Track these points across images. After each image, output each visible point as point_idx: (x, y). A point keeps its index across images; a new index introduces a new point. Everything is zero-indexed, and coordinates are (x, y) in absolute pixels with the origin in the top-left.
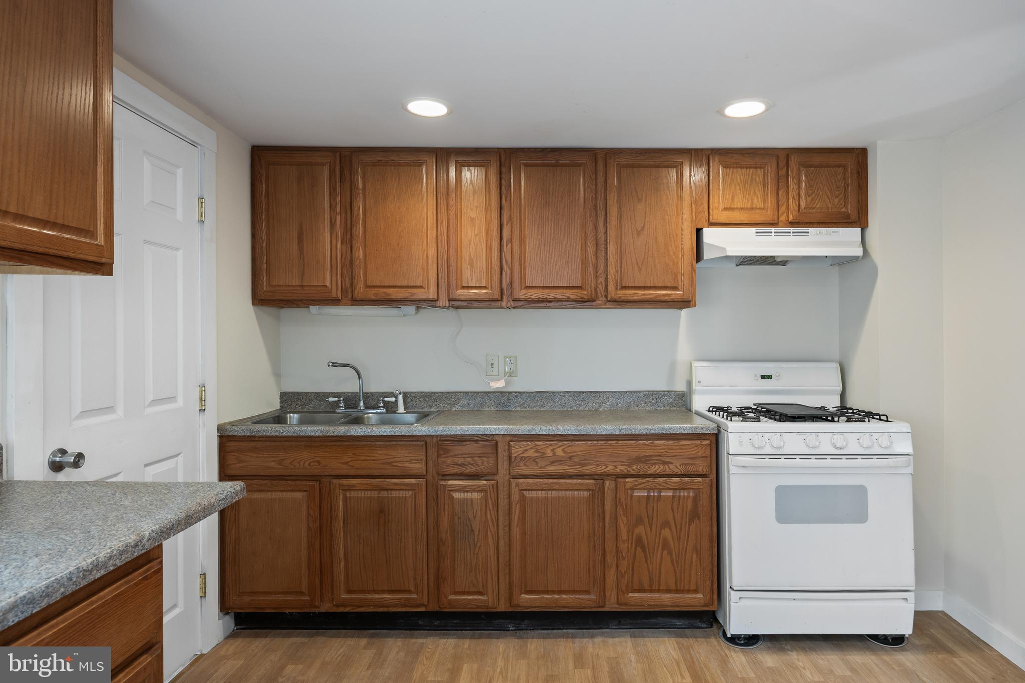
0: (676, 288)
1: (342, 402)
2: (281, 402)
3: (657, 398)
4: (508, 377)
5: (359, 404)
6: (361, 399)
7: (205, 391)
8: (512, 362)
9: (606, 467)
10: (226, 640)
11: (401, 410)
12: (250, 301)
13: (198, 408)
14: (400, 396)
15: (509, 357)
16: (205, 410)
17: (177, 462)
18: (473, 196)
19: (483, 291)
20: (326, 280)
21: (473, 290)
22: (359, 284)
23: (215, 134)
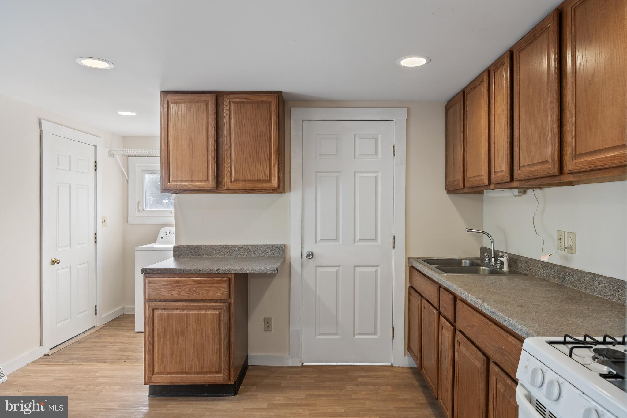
1: (487, 257)
2: (481, 253)
5: (491, 259)
7: (394, 239)
8: (572, 238)
9: (486, 346)
10: (408, 368)
11: (505, 269)
12: (445, 192)
13: (392, 247)
14: (505, 258)
15: (571, 233)
16: (394, 248)
17: (377, 269)
18: (499, 95)
19: (503, 174)
20: (459, 176)
21: (500, 175)
22: (466, 177)
23: (405, 110)
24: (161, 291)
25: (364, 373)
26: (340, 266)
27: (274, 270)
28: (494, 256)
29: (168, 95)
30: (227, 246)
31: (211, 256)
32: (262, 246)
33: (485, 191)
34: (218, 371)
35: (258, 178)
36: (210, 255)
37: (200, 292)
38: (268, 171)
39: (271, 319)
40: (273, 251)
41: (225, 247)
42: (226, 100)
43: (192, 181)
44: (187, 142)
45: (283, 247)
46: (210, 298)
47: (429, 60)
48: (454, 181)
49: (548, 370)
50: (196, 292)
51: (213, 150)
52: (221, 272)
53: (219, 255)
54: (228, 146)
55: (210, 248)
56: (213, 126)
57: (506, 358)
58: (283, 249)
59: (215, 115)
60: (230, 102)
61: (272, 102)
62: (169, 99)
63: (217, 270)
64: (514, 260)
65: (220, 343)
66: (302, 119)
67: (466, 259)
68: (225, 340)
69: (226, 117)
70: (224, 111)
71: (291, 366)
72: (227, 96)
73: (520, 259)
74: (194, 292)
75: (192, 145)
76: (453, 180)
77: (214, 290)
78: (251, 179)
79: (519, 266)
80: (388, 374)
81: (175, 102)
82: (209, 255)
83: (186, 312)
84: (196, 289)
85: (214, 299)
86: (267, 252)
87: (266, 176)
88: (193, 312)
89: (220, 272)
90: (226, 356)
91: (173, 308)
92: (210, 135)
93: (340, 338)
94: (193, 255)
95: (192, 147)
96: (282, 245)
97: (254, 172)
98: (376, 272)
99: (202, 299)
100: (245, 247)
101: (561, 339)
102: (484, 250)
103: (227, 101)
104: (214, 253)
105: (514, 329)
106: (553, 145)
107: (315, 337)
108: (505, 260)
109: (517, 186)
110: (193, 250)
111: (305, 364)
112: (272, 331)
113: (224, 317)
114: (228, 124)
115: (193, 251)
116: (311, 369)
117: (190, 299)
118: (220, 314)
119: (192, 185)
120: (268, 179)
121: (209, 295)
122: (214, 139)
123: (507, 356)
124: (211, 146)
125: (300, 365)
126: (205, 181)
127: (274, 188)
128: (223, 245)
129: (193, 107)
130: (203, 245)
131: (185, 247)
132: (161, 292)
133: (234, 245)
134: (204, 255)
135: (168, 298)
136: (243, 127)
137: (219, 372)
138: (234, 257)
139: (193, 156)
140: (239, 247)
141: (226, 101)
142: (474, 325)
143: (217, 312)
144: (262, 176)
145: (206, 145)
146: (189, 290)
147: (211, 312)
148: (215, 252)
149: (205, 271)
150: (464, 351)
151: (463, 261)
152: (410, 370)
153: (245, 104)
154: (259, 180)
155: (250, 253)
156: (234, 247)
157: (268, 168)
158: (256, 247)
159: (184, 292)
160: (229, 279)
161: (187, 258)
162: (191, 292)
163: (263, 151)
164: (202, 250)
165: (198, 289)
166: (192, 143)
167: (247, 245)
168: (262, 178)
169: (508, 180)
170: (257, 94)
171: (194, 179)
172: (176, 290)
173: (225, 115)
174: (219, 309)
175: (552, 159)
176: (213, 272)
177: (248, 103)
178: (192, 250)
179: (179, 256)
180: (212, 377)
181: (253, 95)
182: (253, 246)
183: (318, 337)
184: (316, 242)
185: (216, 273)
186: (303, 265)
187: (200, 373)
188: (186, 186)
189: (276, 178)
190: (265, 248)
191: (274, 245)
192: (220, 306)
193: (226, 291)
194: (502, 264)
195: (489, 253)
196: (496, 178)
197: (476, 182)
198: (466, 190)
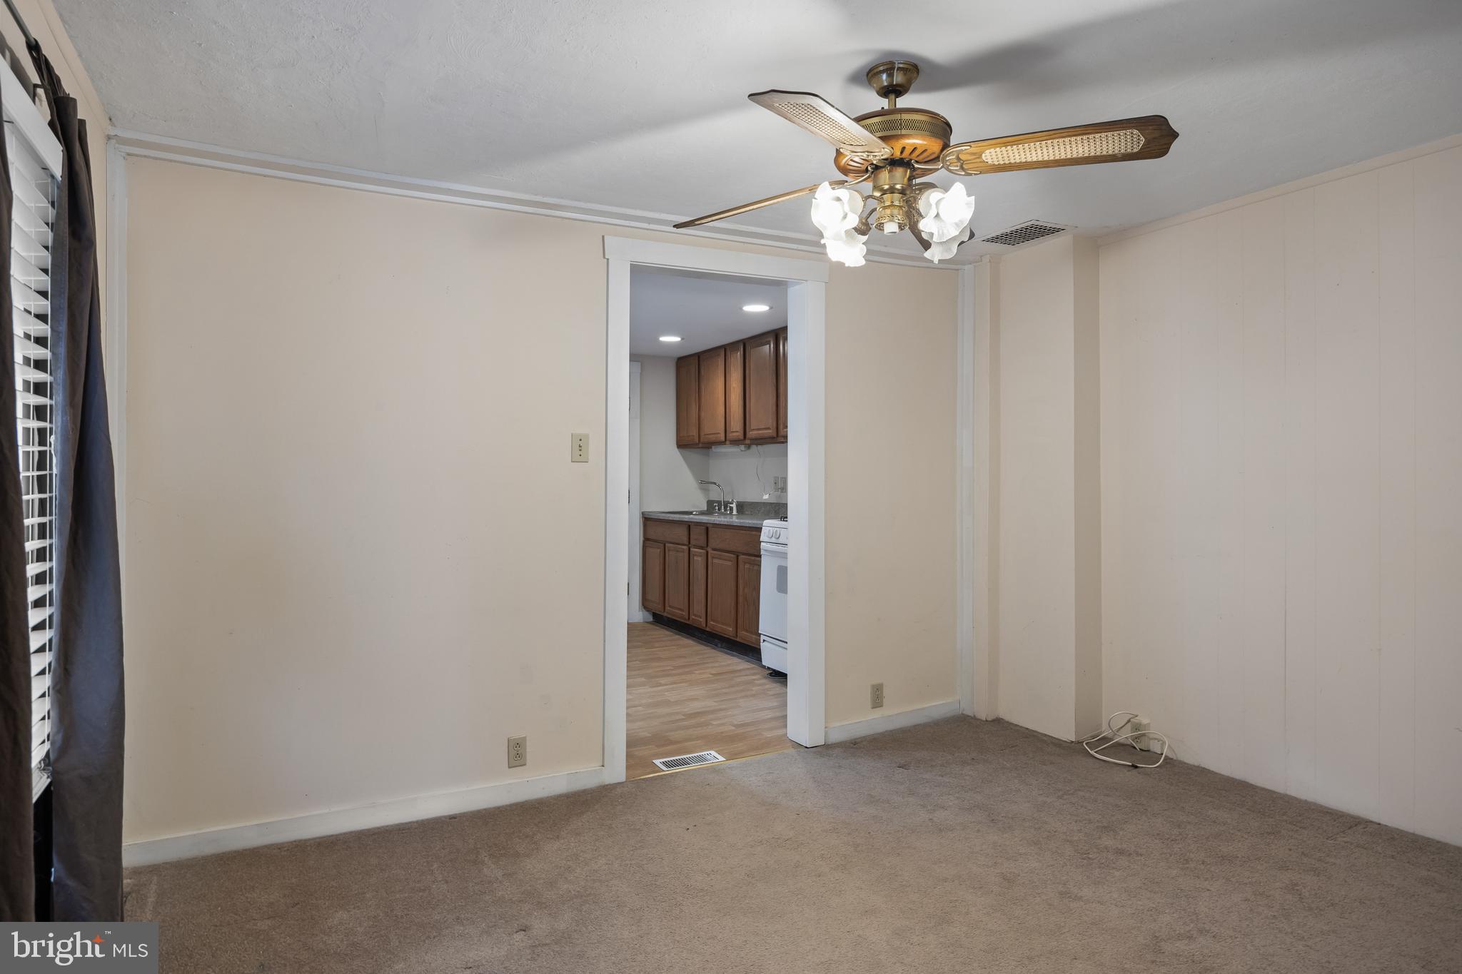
1: (717, 504)
2: (707, 506)
5: (722, 505)
8: (783, 482)
10: (645, 621)
11: (735, 512)
12: (674, 447)
14: (734, 504)
15: (783, 478)
18: (734, 372)
19: (737, 434)
20: (694, 432)
21: (734, 434)
22: (702, 434)
23: (640, 364)
28: (724, 503)
33: (713, 447)
48: (687, 437)
64: (740, 504)
67: (698, 509)
73: (746, 504)
76: (686, 435)
79: (745, 510)
102: (710, 503)
108: (734, 506)
142: (726, 539)
150: (717, 561)
151: (695, 510)
152: (646, 623)
169: (742, 438)
175: (773, 427)
194: (731, 509)
195: (719, 503)
196: (731, 436)
197: (712, 438)
198: (700, 445)
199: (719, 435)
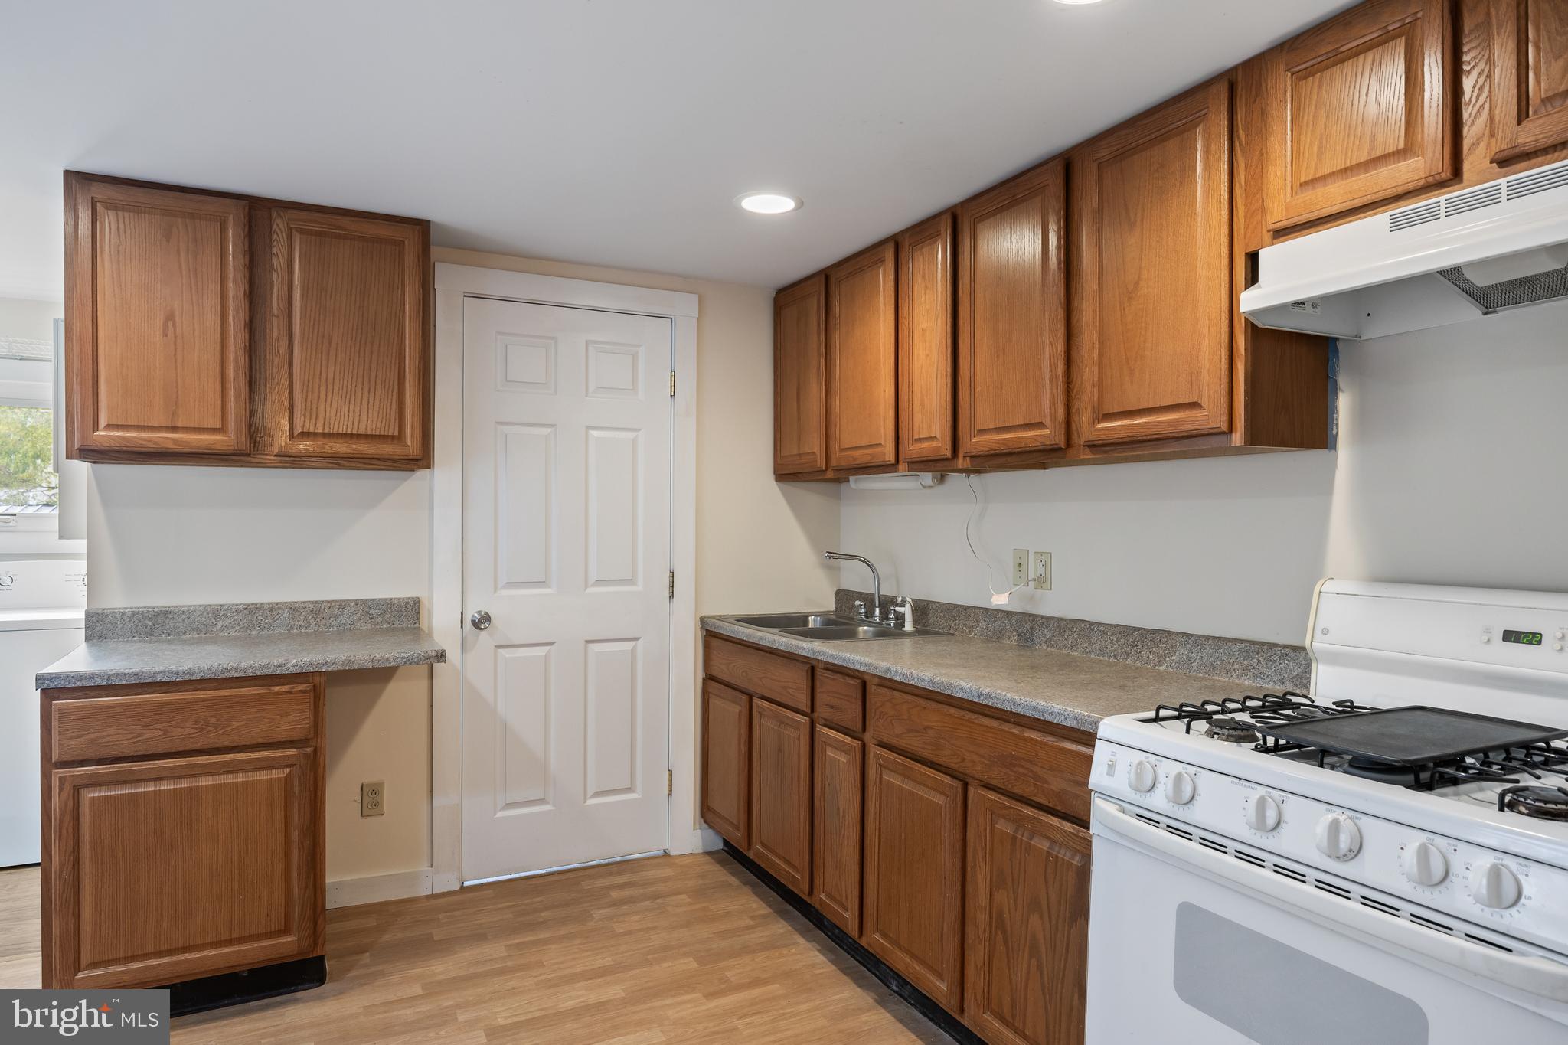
0: (1194, 405)
1: (863, 607)
2: (837, 602)
3: (1267, 661)
4: (1024, 586)
5: (874, 611)
6: (877, 605)
7: (673, 576)
8: (1043, 562)
9: (964, 760)
10: (702, 853)
11: (909, 627)
12: (772, 477)
13: (667, 594)
14: (908, 606)
15: (1042, 553)
16: (672, 597)
17: (635, 646)
18: (925, 294)
19: (935, 444)
20: (814, 445)
21: (925, 445)
22: (835, 448)
23: (695, 297)
24: (105, 734)
25: (616, 880)
26: (554, 643)
27: (437, 656)
28: (879, 604)
29: (95, 183)
30: (258, 607)
31: (207, 635)
32: (357, 602)
33: (852, 478)
34: (283, 928)
35: (368, 429)
36: (204, 632)
37: (229, 725)
38: (394, 414)
39: (381, 785)
40: (388, 615)
41: (251, 609)
42: (279, 221)
43: (174, 429)
44: (158, 322)
45: (415, 604)
46: (260, 741)
47: (800, 204)
48: (800, 455)
49: (1161, 761)
50: (216, 727)
51: (241, 352)
52: (293, 670)
53: (234, 630)
54: (285, 343)
55: (205, 614)
56: (240, 285)
57: (1021, 770)
58: (412, 608)
59: (247, 257)
60: (291, 229)
61: (406, 242)
62: (98, 196)
63: (279, 666)
64: (922, 610)
65: (287, 855)
66: (464, 292)
67: (816, 614)
68: (302, 844)
69: (279, 266)
70: (271, 248)
71: (434, 893)
72: (282, 214)
73: (934, 607)
74: (211, 728)
75: (175, 333)
76: (795, 452)
77: (273, 719)
78: (349, 432)
79: (931, 621)
80: (668, 872)
81: (115, 207)
82: (201, 631)
83: (185, 784)
84: (218, 720)
85: (271, 741)
86: (372, 618)
87: (391, 428)
88: (207, 781)
89: (288, 669)
90: (306, 887)
91: (143, 777)
92: (231, 308)
93: (554, 808)
94: (151, 635)
95: (176, 337)
96: (413, 598)
97: (357, 415)
98: (633, 651)
99: (235, 744)
100: (311, 606)
101: (1152, 714)
102: (844, 597)
103: (281, 226)
104: (218, 627)
105: (1043, 715)
106: (1056, 395)
107: (494, 815)
108: (907, 610)
109: (965, 466)
110: (150, 619)
111: (466, 884)
112: (384, 816)
113: (300, 785)
114: (285, 287)
115: (150, 624)
116: (491, 891)
117: (198, 748)
118: (288, 777)
119: (175, 441)
120: (396, 433)
121: (258, 732)
122: (242, 323)
123: (1023, 767)
124: (235, 339)
125: (457, 887)
126: (214, 430)
127: (411, 457)
128: (245, 605)
129: (178, 228)
130: (184, 606)
131: (123, 614)
132: (103, 737)
133: (277, 604)
134: (186, 632)
135: (128, 751)
136: (328, 297)
137: (285, 931)
138: (280, 633)
139: (176, 362)
140: (294, 609)
141: (277, 225)
142: (926, 728)
143: (279, 774)
144: (379, 426)
145: (219, 335)
146: (196, 722)
147: (261, 776)
148: (220, 624)
149: (244, 670)
150: (896, 782)
151: (811, 618)
152: (708, 858)
153: (333, 240)
154: (372, 435)
155: (324, 621)
156: (280, 608)
157: (395, 406)
158: (342, 605)
159: (179, 730)
160: (314, 686)
161: (134, 642)
162: (201, 729)
163: (383, 363)
164: (180, 620)
165: (223, 719)
166: (174, 325)
167: (317, 602)
168: (378, 430)
169: (949, 454)
170: (365, 218)
171: (180, 425)
172: (154, 726)
173: (274, 260)
174: (286, 766)
175: (1054, 420)
176: (270, 672)
177: (338, 236)
178: (147, 622)
179: (106, 638)
180: (265, 947)
181: (353, 219)
182: (333, 604)
183: (500, 814)
184: (496, 589)
185: (278, 672)
186: (464, 646)
187: (230, 942)
188: (156, 443)
189: (418, 432)
190: (365, 607)
191: (391, 599)
192: (289, 757)
193: (308, 716)
194: (900, 618)
195: (868, 599)
196: (911, 450)
197: (862, 457)
198: (830, 474)
199: (879, 449)
